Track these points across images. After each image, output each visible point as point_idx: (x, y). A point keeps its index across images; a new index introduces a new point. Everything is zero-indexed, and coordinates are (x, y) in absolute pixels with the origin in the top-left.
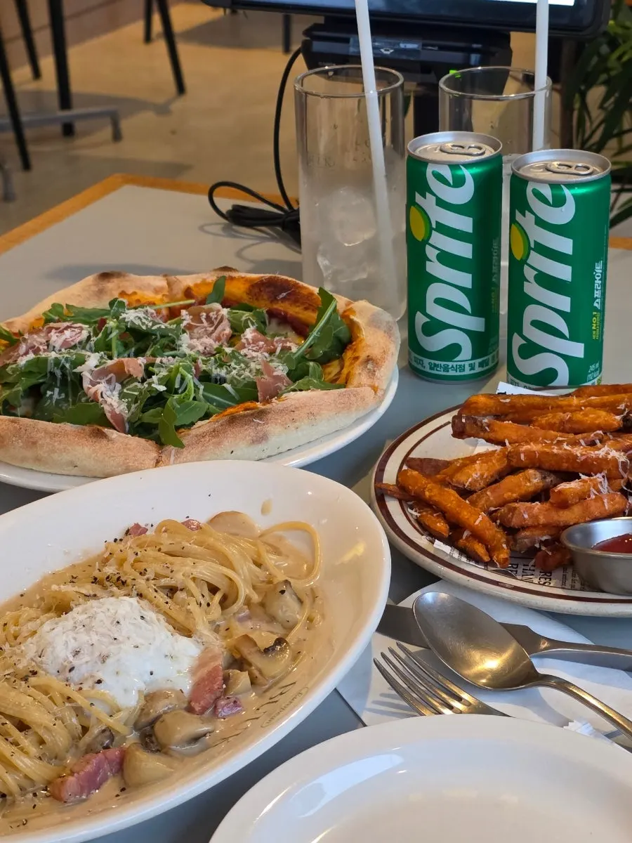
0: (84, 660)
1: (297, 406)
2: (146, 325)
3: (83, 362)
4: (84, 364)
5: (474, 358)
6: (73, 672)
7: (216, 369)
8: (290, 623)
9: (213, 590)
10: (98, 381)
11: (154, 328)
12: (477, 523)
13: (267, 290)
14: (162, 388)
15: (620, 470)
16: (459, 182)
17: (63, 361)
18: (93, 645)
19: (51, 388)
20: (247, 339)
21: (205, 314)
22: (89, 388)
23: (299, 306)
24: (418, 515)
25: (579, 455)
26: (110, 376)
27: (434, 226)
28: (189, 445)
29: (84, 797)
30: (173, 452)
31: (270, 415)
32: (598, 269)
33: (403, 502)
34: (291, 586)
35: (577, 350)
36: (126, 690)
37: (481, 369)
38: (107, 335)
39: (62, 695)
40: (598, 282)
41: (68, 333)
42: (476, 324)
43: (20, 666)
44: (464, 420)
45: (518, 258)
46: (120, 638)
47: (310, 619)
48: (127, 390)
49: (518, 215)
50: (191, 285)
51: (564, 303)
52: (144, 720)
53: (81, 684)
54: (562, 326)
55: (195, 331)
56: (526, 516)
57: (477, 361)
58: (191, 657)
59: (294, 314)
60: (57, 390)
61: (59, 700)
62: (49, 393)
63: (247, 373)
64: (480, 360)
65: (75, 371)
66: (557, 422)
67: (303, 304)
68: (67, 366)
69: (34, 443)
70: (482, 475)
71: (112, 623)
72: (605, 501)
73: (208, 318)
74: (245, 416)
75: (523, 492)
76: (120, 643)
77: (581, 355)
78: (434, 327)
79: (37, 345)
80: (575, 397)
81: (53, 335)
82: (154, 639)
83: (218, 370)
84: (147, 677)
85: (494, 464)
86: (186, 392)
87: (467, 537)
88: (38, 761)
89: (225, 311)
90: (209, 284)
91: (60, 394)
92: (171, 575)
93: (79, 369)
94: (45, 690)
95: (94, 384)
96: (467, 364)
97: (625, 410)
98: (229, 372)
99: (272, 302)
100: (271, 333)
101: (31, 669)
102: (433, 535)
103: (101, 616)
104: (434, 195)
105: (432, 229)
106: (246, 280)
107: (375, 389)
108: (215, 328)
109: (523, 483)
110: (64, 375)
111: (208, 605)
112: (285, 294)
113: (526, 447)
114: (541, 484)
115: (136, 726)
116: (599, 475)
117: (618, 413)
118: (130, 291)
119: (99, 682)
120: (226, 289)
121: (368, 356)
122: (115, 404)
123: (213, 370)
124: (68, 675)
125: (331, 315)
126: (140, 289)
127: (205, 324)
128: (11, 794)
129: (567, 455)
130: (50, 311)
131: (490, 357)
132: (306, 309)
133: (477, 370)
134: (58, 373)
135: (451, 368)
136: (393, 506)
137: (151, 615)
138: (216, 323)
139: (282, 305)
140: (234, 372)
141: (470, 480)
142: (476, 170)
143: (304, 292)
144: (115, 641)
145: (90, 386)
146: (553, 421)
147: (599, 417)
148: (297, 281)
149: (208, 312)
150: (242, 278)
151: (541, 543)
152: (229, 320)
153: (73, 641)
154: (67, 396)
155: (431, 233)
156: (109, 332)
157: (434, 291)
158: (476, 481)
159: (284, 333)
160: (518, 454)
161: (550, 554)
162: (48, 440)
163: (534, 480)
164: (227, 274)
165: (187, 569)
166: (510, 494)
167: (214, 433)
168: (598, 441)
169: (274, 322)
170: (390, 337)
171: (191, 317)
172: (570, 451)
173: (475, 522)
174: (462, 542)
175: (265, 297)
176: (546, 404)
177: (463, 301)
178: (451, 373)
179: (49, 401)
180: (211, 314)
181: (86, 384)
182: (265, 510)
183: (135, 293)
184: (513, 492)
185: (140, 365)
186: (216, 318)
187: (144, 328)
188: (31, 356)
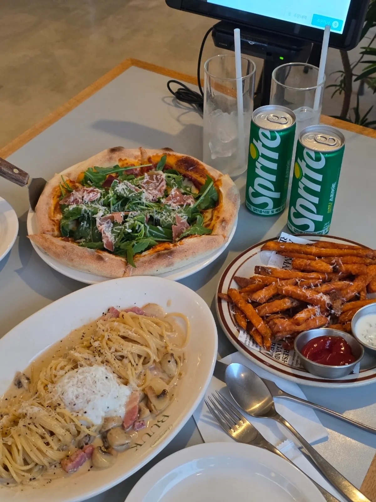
0: (80, 401)
1: (188, 248)
2: (126, 194)
3: (96, 213)
4: (97, 214)
5: (274, 208)
6: (75, 406)
7: (156, 214)
8: (171, 376)
9: (139, 356)
10: (103, 223)
11: (130, 196)
12: (259, 327)
13: (184, 165)
14: (130, 231)
15: (326, 306)
16: (273, 138)
17: (88, 211)
18: (84, 394)
19: (83, 221)
20: (172, 195)
21: (155, 176)
22: (99, 227)
23: (198, 174)
24: (235, 313)
25: (309, 296)
26: (108, 221)
27: (260, 154)
28: (138, 267)
29: (75, 470)
30: (132, 269)
31: (175, 254)
32: (333, 186)
33: (229, 303)
34: (173, 357)
35: (320, 218)
36: (97, 417)
37: (277, 212)
38: (108, 198)
39: (70, 418)
40: (333, 190)
41: (91, 194)
42: (276, 195)
43: (54, 400)
44: (260, 270)
45: (297, 177)
46: (96, 392)
47: (180, 374)
48: (115, 229)
49: (299, 160)
50: (151, 155)
51: (316, 200)
52: (103, 430)
53: (78, 412)
54: (314, 209)
55: (150, 184)
56: (281, 327)
57: (275, 210)
58: (127, 396)
59: (195, 178)
60: (85, 222)
61: (68, 420)
62: (82, 223)
63: (169, 219)
64: (277, 209)
65: (93, 216)
66: (304, 264)
67: (200, 174)
68: (90, 214)
69: (72, 260)
70: (265, 297)
71: (93, 383)
72: (317, 321)
73: (157, 178)
74: (164, 254)
75: (282, 308)
76: (96, 394)
77: (321, 220)
78: (257, 194)
79: (78, 199)
80: (314, 247)
81: (85, 194)
82: (110, 390)
83: (157, 215)
84: (106, 410)
85: (271, 291)
86: (141, 232)
87: (254, 331)
88: (58, 452)
89: (164, 175)
90: (159, 156)
91: (86, 224)
92: (122, 351)
93: (95, 216)
94: (63, 416)
95: (101, 225)
96: (270, 211)
97: (334, 263)
98: (162, 217)
99: (186, 171)
100: (184, 185)
101: (58, 402)
102: (239, 327)
103: (89, 378)
104: (262, 142)
105: (259, 155)
106: (176, 157)
107: (224, 237)
108: (160, 184)
109: (282, 304)
110: (88, 217)
111: (137, 365)
112: (192, 168)
113: (286, 287)
114: (291, 306)
115: (100, 432)
116: (316, 307)
117: (332, 264)
118: (123, 159)
119: (85, 412)
120: (166, 161)
121: (224, 218)
122: (109, 236)
123: (155, 215)
124: (73, 407)
125: (210, 189)
126: (128, 157)
127: (155, 181)
128: (45, 465)
129: (303, 295)
130: (87, 171)
131: (281, 207)
132: (201, 176)
133: (275, 213)
134: (86, 215)
135: (263, 212)
136: (224, 305)
137: (111, 375)
138: (160, 181)
139: (190, 172)
140: (164, 217)
141: (259, 298)
142: (281, 134)
143: (201, 167)
144: (93, 393)
145: (99, 225)
146: (302, 263)
147: (322, 266)
148: (199, 161)
149: (157, 175)
150: (174, 155)
151: (286, 338)
152: (166, 181)
153: (76, 391)
154: (90, 225)
155: (259, 157)
156: (109, 197)
157: (258, 181)
158: (262, 299)
159: (190, 186)
160: (282, 290)
161: (289, 345)
162: (78, 259)
163: (287, 303)
164: (168, 152)
165: (129, 349)
166: (276, 309)
167: (150, 262)
168: (319, 285)
169: (186, 180)
170: (235, 206)
171: (149, 177)
172: (305, 293)
173: (258, 326)
174: (251, 333)
175: (183, 168)
176: (301, 250)
177: (271, 186)
178: (263, 213)
179: (82, 228)
180: (158, 177)
181: (98, 224)
182: (169, 304)
183: (126, 160)
184: (277, 308)
185: (122, 217)
186: (160, 179)
187: (125, 195)
188: (75, 206)
